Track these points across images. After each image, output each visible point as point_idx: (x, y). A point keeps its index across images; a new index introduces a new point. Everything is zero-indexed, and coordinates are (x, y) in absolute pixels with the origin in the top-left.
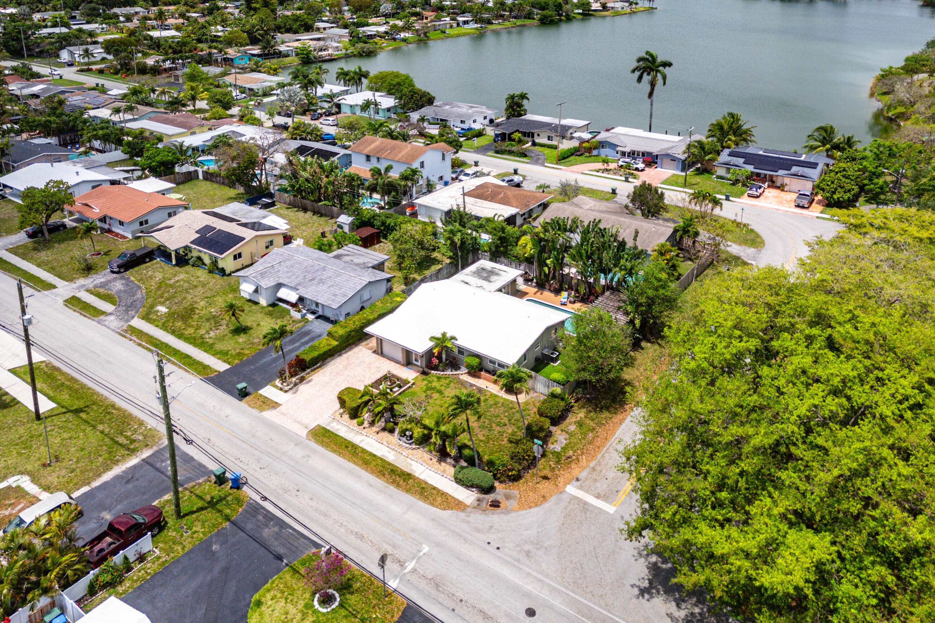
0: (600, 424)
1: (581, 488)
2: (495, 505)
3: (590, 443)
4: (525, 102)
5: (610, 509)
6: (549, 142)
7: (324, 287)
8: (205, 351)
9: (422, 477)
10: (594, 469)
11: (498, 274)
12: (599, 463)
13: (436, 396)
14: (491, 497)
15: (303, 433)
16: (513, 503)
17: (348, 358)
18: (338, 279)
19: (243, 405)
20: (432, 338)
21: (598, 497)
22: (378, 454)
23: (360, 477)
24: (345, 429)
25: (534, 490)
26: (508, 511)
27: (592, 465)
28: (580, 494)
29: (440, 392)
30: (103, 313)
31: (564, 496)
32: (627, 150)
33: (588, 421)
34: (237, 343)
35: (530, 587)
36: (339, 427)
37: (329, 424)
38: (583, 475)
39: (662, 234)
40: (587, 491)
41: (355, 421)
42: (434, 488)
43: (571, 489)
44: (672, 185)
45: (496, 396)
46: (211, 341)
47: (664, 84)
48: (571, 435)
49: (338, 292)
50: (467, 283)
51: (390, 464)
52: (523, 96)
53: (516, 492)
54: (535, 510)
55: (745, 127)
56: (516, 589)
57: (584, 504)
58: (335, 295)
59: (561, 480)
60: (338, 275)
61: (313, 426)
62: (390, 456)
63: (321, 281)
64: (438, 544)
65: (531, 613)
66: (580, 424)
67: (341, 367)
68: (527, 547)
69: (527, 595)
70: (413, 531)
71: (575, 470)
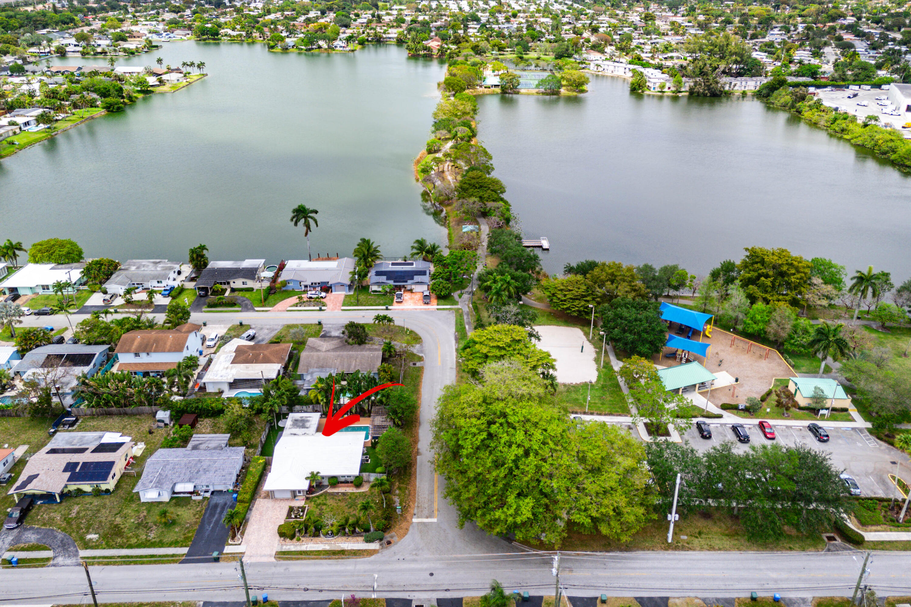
0: (408, 484)
1: (418, 517)
2: (389, 543)
3: (409, 495)
4: (205, 252)
5: (435, 520)
6: (245, 286)
7: (210, 474)
8: (160, 547)
9: (349, 548)
10: (418, 507)
11: (308, 421)
12: (419, 503)
13: (324, 507)
14: (384, 541)
15: (273, 560)
16: (396, 539)
17: (257, 509)
18: (216, 465)
19: (221, 564)
20: (307, 478)
21: (427, 517)
22: (320, 549)
23: (321, 564)
24: (292, 547)
25: (401, 528)
26: (396, 543)
27: (416, 505)
28: (420, 520)
29: (325, 504)
30: (48, 559)
31: (414, 524)
32: (309, 283)
33: (402, 485)
34: (176, 533)
35: (425, 566)
36: (288, 547)
37: (282, 548)
38: (416, 511)
39: (377, 357)
40: (421, 517)
41: (295, 540)
42: (359, 550)
43: (415, 520)
44: (350, 306)
45: (353, 493)
46: (158, 540)
47: (317, 226)
48: (399, 495)
49: (224, 473)
50: (295, 434)
51: (330, 551)
52: (203, 248)
53: (393, 533)
54: (407, 536)
55: (374, 246)
56: (421, 570)
57: (424, 524)
58: (224, 476)
59: (408, 518)
60: (215, 462)
61: (274, 553)
62: (327, 547)
63: (206, 471)
64: (380, 571)
65: (432, 574)
66: (400, 488)
67: (258, 516)
68: (414, 553)
69: (426, 570)
70: (365, 572)
71: (411, 511)
